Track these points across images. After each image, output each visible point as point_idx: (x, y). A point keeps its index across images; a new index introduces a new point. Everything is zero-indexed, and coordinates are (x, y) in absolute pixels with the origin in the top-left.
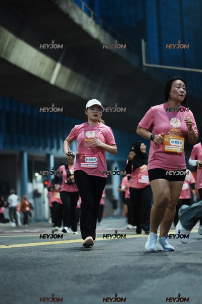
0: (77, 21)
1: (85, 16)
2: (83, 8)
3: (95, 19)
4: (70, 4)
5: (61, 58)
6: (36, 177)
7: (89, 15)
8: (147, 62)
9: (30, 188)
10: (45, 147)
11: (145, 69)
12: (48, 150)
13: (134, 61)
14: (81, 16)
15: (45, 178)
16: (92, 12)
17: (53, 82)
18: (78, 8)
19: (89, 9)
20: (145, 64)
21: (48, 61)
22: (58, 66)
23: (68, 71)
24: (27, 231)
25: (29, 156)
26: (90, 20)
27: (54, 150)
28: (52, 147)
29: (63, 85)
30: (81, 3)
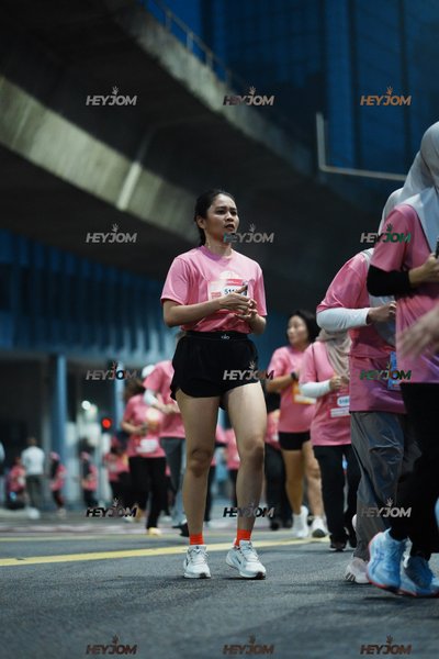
0: (177, 72)
1: (193, 62)
2: (190, 44)
3: (215, 68)
4: (163, 34)
5: (142, 152)
6: (83, 411)
7: (203, 59)
8: (329, 163)
9: (71, 434)
10: (105, 344)
11: (323, 180)
12: (111, 353)
13: (299, 162)
14: (184, 63)
15: (104, 414)
16: (210, 55)
17: (123, 203)
18: (179, 46)
19: (203, 47)
20: (323, 167)
21: (113, 159)
22: (135, 170)
23: (157, 182)
24: (64, 527)
25: (70, 365)
26: (205, 71)
27: (125, 353)
28: (119, 346)
29: (145, 211)
30: (186, 34)
